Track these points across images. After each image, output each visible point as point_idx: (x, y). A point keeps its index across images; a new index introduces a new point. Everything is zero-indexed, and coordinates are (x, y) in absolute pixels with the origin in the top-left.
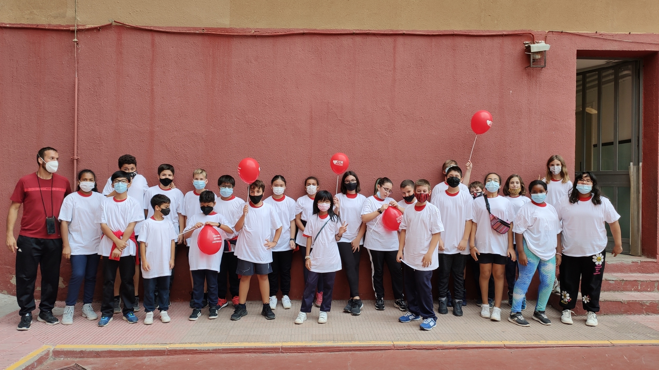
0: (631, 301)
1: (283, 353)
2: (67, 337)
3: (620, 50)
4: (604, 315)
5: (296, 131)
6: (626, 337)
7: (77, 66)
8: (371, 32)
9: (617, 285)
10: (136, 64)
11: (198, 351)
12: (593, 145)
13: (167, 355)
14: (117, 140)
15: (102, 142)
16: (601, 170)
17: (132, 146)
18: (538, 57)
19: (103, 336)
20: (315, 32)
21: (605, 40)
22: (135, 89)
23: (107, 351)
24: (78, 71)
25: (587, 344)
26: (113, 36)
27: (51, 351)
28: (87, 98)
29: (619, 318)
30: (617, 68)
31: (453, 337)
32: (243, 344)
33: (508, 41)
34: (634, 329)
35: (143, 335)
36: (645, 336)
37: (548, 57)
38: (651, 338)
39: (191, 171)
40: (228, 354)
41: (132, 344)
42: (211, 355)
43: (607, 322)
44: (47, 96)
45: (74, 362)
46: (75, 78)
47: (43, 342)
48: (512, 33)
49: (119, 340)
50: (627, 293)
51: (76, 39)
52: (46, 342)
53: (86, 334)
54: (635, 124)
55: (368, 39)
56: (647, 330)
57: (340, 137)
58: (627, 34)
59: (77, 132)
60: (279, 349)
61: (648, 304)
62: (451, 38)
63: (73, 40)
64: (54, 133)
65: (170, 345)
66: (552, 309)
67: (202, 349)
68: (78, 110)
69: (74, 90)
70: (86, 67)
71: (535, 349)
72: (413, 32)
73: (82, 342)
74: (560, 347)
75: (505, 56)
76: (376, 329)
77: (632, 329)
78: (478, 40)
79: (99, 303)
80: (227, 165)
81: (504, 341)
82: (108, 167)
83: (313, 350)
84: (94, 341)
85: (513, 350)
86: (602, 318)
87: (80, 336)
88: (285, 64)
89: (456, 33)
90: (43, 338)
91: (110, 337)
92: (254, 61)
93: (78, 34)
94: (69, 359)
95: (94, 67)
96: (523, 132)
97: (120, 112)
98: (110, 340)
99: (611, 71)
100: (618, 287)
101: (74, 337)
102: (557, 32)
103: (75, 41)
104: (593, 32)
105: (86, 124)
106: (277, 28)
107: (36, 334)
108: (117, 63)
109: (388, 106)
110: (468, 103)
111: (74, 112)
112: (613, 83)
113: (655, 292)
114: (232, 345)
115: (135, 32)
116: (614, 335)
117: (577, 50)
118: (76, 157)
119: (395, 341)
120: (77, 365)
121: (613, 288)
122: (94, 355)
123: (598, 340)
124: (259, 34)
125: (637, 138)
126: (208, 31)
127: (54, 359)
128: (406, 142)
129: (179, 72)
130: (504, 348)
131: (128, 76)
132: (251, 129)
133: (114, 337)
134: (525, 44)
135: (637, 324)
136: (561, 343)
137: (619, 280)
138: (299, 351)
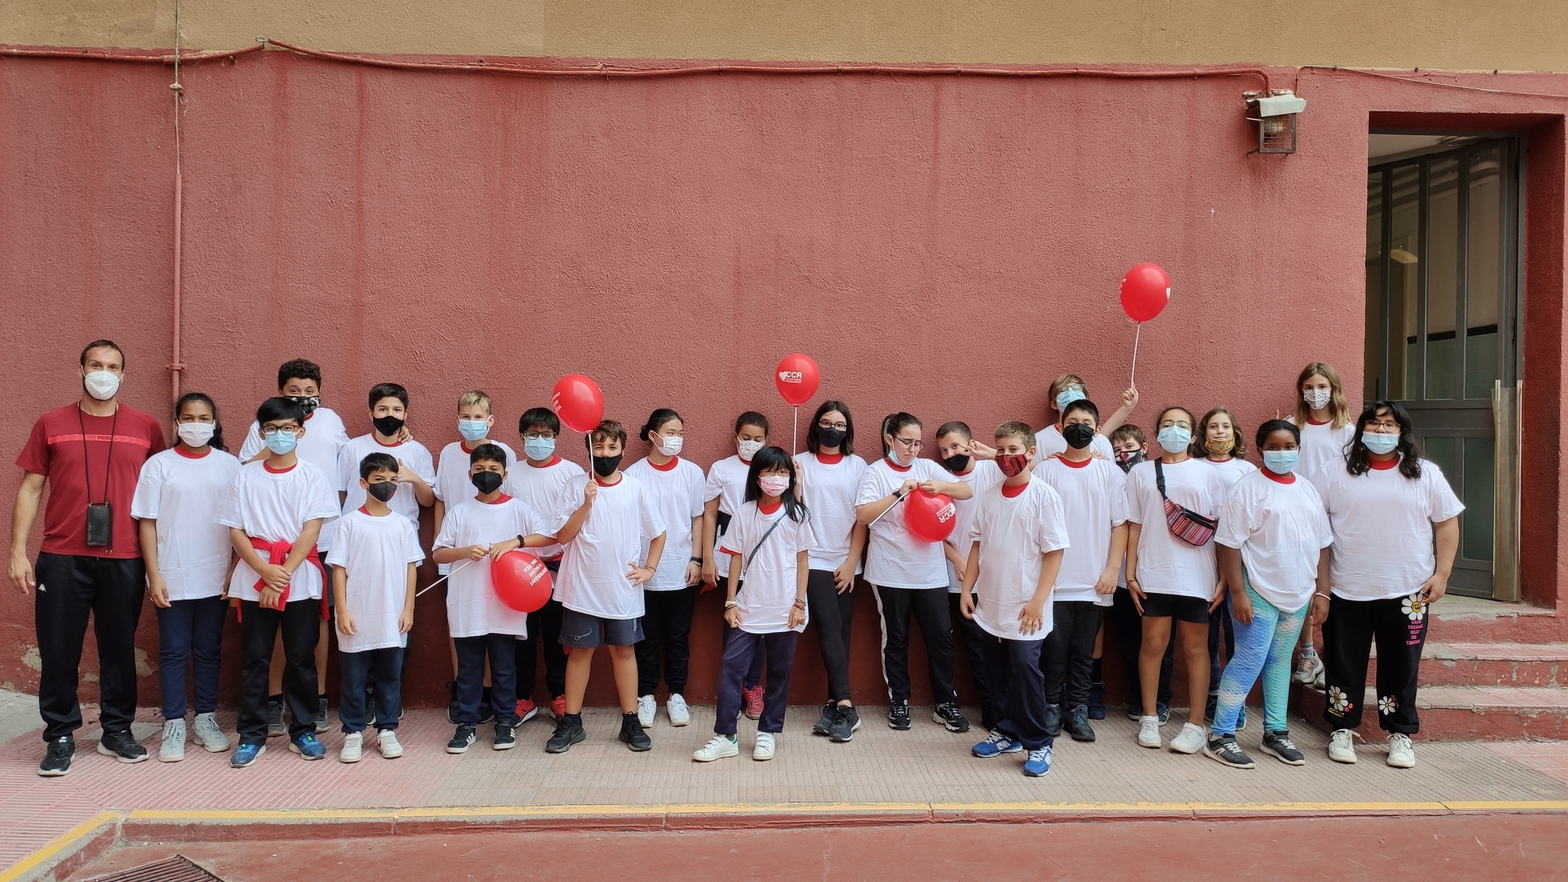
0: (1493, 709)
1: (670, 830)
2: (157, 792)
3: (1473, 112)
4: (1432, 741)
5: (701, 304)
6: (1482, 793)
7: (180, 148)
8: (879, 68)
9: (1462, 670)
10: (321, 142)
11: (469, 825)
12: (1408, 339)
13: (395, 834)
14: (276, 325)
15: (241, 328)
16: (1425, 399)
17: (310, 339)
18: (1278, 128)
19: (241, 790)
20: (747, 67)
21: (1436, 89)
22: (317, 204)
23: (253, 825)
24: (181, 159)
25: (1390, 810)
26: (267, 76)
27: (119, 824)
28: (203, 225)
29: (1466, 749)
30: (1466, 155)
31: (1071, 794)
32: (576, 808)
33: (1205, 91)
34: (1500, 774)
35: (338, 788)
36: (1525, 790)
37: (1301, 128)
38: (1540, 797)
39: (453, 399)
40: (539, 833)
41: (311, 809)
42: (500, 834)
43: (1438, 759)
44: (109, 219)
45: (173, 850)
46: (175, 176)
47: (99, 804)
48: (1217, 71)
49: (281, 800)
50: (1485, 689)
51: (179, 83)
52: (108, 804)
53: (203, 784)
54: (1507, 289)
55: (873, 84)
56: (1532, 778)
57: (807, 319)
58: (1488, 75)
59: (181, 305)
60: (660, 820)
61: (1535, 716)
62: (1072, 82)
63: (171, 86)
64: (126, 308)
65: (401, 810)
66: (1307, 727)
67: (479, 820)
68: (182, 253)
69: (174, 206)
70: (202, 150)
71: (1267, 821)
72: (980, 68)
73: (194, 803)
74: (1325, 816)
75: (1198, 127)
76: (890, 774)
77: (1496, 776)
78: (1135, 87)
79: (234, 713)
80: (537, 384)
81: (1194, 802)
82: (255, 388)
83: (740, 822)
84: (220, 802)
85: (1213, 824)
86: (1426, 749)
87: (187, 789)
88: (675, 143)
89: (1083, 70)
90: (101, 795)
91: (259, 793)
92: (601, 136)
93: (181, 71)
94: (161, 843)
95: (222, 151)
96: (1240, 307)
97: (283, 259)
98: (260, 799)
99: (1451, 163)
100: (1465, 676)
101: (173, 793)
102: (1322, 68)
103: (176, 87)
104: (1409, 69)
105: (203, 286)
106: (657, 57)
107: (84, 784)
108: (276, 141)
109: (920, 245)
110: (1110, 238)
111: (174, 256)
112: (1455, 191)
113: (1552, 687)
114: (550, 812)
115: (319, 67)
116: (1453, 790)
117: (1371, 113)
118: (177, 365)
119: (935, 803)
120: (182, 858)
121: (1452, 677)
122: (220, 834)
123: (1417, 801)
124: (614, 72)
125: (1510, 322)
126: (491, 65)
127: (127, 844)
128: (962, 330)
129: (424, 161)
130: (1194, 818)
131: (302, 173)
132: (594, 298)
133: (268, 793)
134: (1247, 97)
135: (1509, 763)
136: (1328, 807)
137: (1467, 658)
138: (708, 827)
